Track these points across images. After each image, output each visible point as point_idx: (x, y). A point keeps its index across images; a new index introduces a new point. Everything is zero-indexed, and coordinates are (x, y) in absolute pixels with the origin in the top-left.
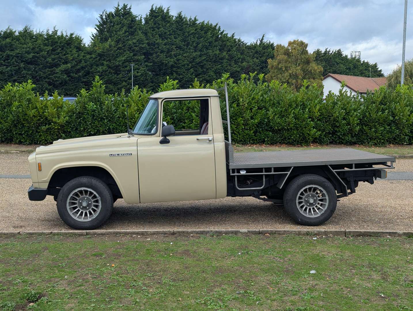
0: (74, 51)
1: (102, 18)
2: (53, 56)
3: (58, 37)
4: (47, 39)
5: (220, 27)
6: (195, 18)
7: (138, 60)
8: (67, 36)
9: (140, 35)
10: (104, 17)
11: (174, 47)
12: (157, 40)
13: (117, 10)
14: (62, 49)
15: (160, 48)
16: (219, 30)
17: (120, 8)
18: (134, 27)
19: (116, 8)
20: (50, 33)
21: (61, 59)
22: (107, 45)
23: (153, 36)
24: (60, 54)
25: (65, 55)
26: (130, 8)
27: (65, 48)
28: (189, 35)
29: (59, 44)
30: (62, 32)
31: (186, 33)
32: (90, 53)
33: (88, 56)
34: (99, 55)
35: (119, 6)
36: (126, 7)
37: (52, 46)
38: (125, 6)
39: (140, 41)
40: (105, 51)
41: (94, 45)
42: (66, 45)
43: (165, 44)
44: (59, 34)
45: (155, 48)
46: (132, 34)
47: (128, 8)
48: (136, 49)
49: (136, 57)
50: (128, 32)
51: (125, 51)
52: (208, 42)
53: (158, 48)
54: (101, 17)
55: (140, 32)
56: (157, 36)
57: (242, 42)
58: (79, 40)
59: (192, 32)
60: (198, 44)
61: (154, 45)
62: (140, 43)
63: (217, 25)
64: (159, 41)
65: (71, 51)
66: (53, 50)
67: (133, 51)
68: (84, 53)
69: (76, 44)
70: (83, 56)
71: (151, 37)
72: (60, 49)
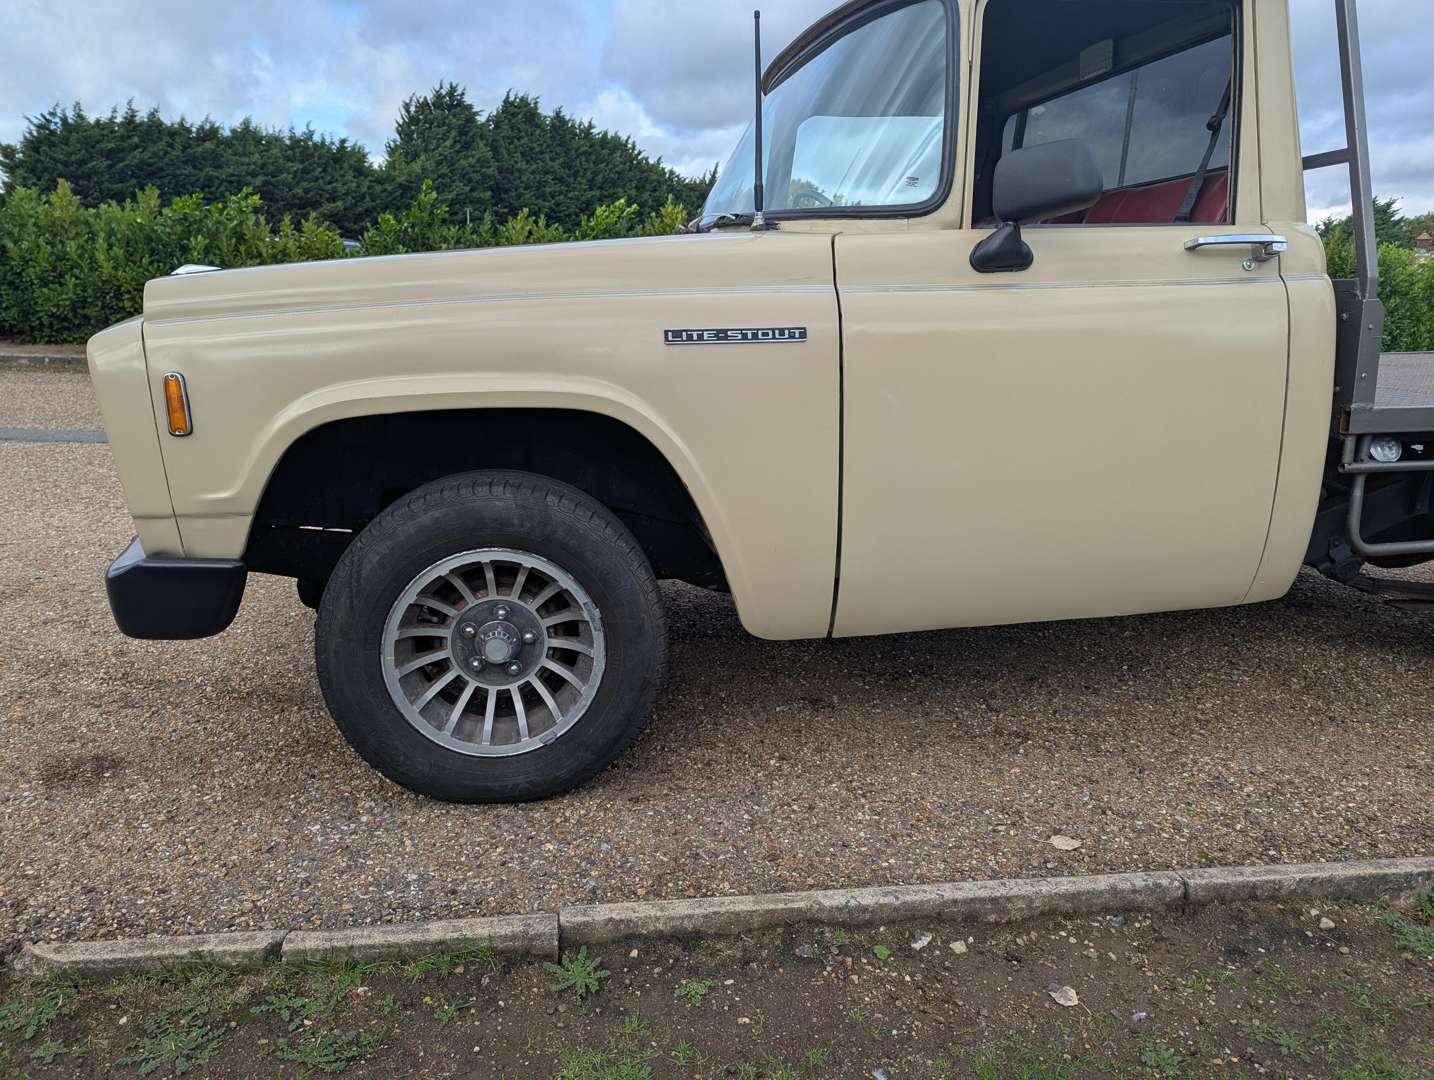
0: (350, 175)
1: (408, 111)
2: (305, 184)
3: (315, 144)
4: (291, 148)
5: (634, 142)
6: (590, 123)
7: (479, 201)
8: (332, 143)
9: (482, 150)
10: (413, 109)
11: (549, 177)
12: (517, 162)
13: (439, 97)
14: (324, 170)
15: (524, 179)
16: (634, 148)
17: (443, 92)
18: (471, 134)
19: (437, 92)
20: (298, 133)
21: (323, 190)
22: (416, 167)
23: (509, 155)
24: (321, 181)
25: (330, 183)
26: (463, 94)
27: (329, 169)
28: (578, 156)
29: (316, 159)
30: (322, 135)
31: (573, 152)
32: (380, 181)
33: (378, 188)
34: (401, 186)
35: (441, 88)
36: (455, 91)
37: (302, 162)
38: (453, 89)
39: (482, 162)
40: (413, 180)
41: (391, 165)
42: (331, 162)
43: (533, 173)
44: (317, 138)
45: (515, 180)
46: (467, 146)
47: (459, 92)
48: (476, 177)
49: (475, 194)
50: (459, 141)
51: (454, 182)
52: (616, 172)
53: (520, 178)
54: (407, 107)
55: (481, 144)
56: (518, 154)
57: (677, 176)
58: (360, 156)
59: (583, 149)
60: (595, 174)
61: (512, 173)
62: (482, 167)
63: (629, 138)
64: (522, 165)
65: (343, 176)
66: (305, 171)
67: (470, 180)
68: (371, 181)
69: (352, 162)
70: (368, 188)
71: (506, 156)
72: (320, 169)
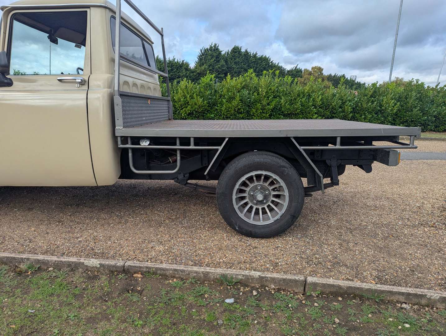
0: (184, 71)
1: (201, 52)
2: (171, 74)
3: (175, 62)
4: (169, 64)
5: (270, 58)
6: (256, 53)
7: (220, 77)
8: (180, 62)
9: (222, 62)
10: (203, 51)
11: (243, 70)
12: (233, 65)
13: (211, 47)
14: (177, 69)
15: (234, 70)
16: (270, 60)
17: (212, 46)
18: (220, 58)
19: (210, 46)
20: (171, 59)
21: (176, 75)
22: (203, 68)
23: (231, 63)
24: (176, 73)
25: (178, 73)
26: (218, 46)
27: (178, 69)
28: (251, 63)
29: (175, 66)
30: (177, 60)
31: (250, 62)
32: (193, 72)
33: (192, 74)
34: (198, 73)
35: (212, 44)
36: (216, 45)
37: (171, 67)
38: (215, 45)
39: (222, 66)
40: (202, 71)
41: (196, 68)
42: (179, 67)
43: (238, 68)
44: (176, 60)
45: (232, 70)
46: (218, 61)
47: (217, 46)
48: (220, 70)
49: (219, 75)
50: (216, 60)
51: (213, 72)
52: (263, 67)
53: (233, 70)
54: (201, 51)
55: (222, 60)
56: (233, 63)
57: (283, 68)
58: (187, 65)
59: (253, 61)
60: (256, 68)
61: (231, 69)
62: (222, 67)
63: (269, 57)
64: (234, 66)
65: (182, 71)
66: (172, 70)
67: (218, 71)
68: (190, 72)
69: (185, 67)
70: (189, 74)
71: (230, 64)
72: (176, 69)
